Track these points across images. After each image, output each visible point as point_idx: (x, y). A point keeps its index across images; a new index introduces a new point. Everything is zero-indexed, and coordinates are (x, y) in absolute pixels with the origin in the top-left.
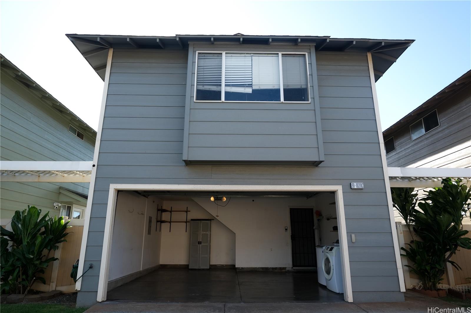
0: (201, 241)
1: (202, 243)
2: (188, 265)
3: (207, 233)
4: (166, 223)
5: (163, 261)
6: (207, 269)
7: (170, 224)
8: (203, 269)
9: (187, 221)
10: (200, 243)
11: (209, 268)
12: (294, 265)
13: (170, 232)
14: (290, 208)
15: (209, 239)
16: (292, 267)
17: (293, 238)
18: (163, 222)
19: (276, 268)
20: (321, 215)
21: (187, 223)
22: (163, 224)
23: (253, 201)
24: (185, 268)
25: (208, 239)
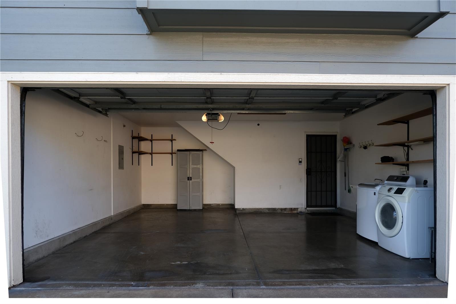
0: (191, 176)
1: (192, 179)
2: (176, 205)
3: (199, 166)
4: (147, 154)
5: (145, 200)
6: (200, 210)
7: (151, 156)
8: (195, 210)
9: (173, 152)
10: (189, 179)
11: (202, 208)
12: (308, 206)
13: (152, 165)
14: (307, 135)
15: (201, 174)
16: (306, 207)
17: (309, 172)
18: (141, 153)
19: (285, 209)
20: (351, 143)
21: (173, 154)
22: (142, 157)
23: (258, 125)
24: (173, 208)
25: (199, 174)
